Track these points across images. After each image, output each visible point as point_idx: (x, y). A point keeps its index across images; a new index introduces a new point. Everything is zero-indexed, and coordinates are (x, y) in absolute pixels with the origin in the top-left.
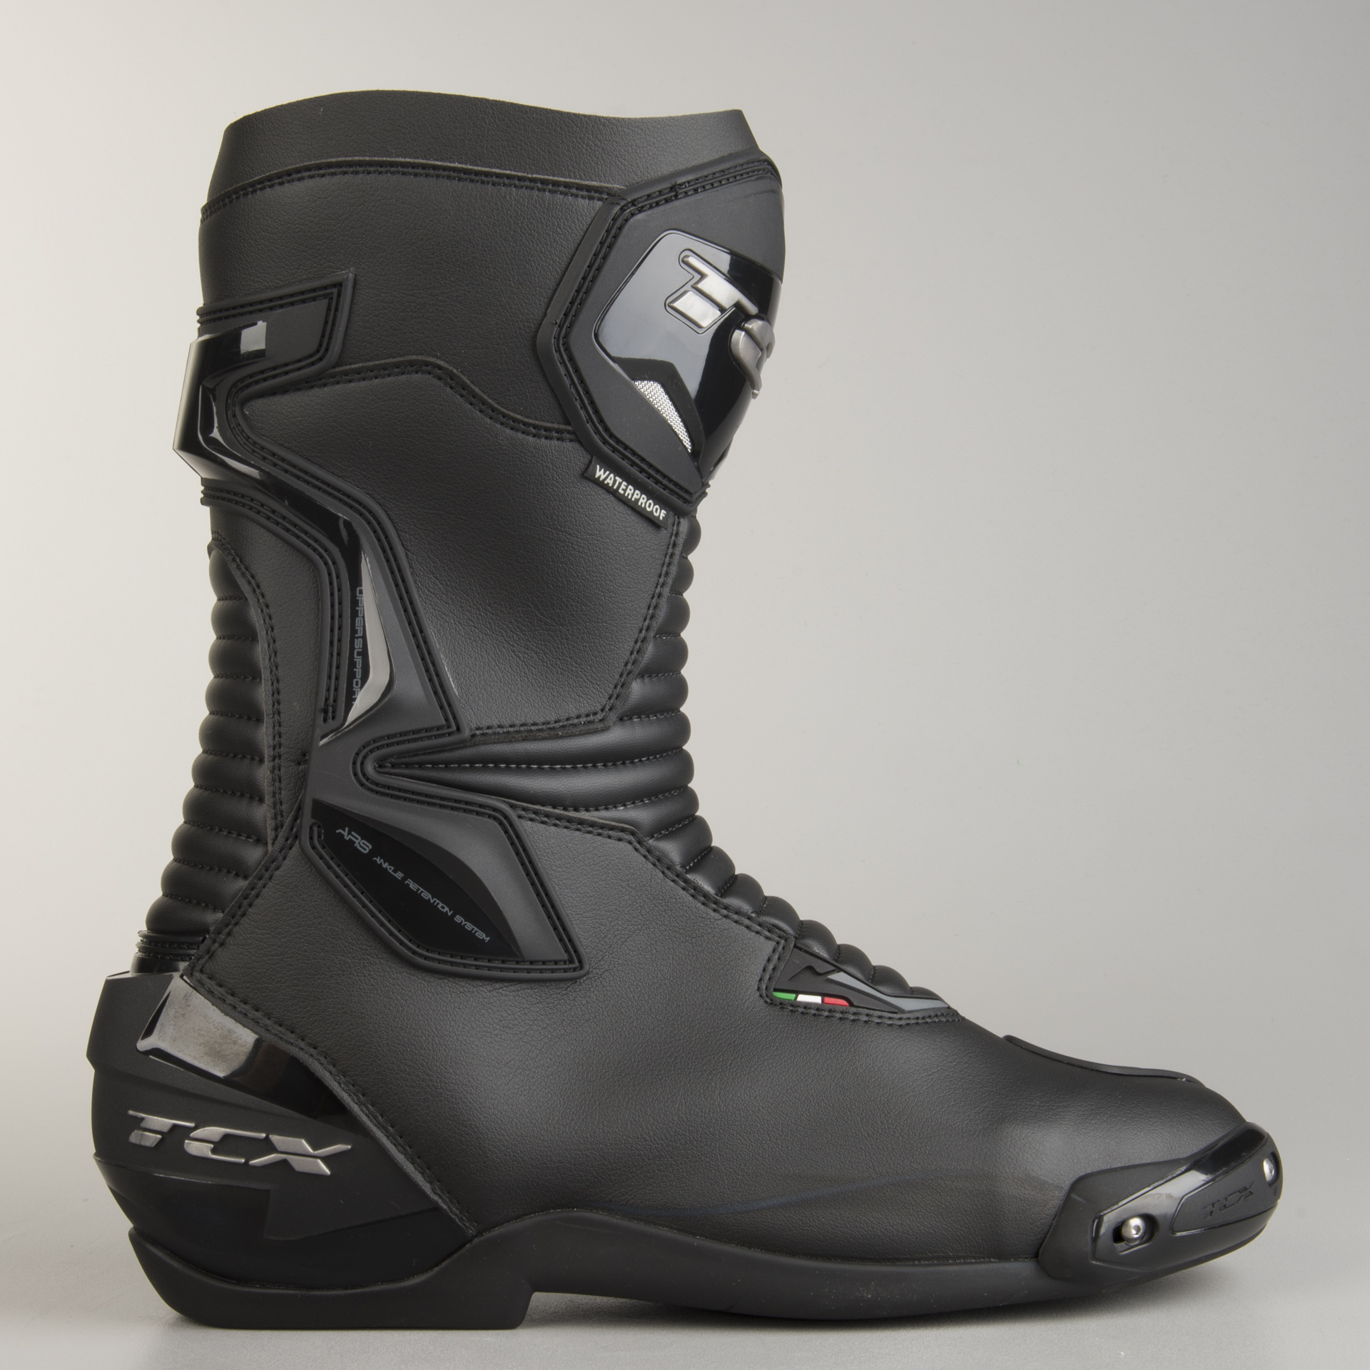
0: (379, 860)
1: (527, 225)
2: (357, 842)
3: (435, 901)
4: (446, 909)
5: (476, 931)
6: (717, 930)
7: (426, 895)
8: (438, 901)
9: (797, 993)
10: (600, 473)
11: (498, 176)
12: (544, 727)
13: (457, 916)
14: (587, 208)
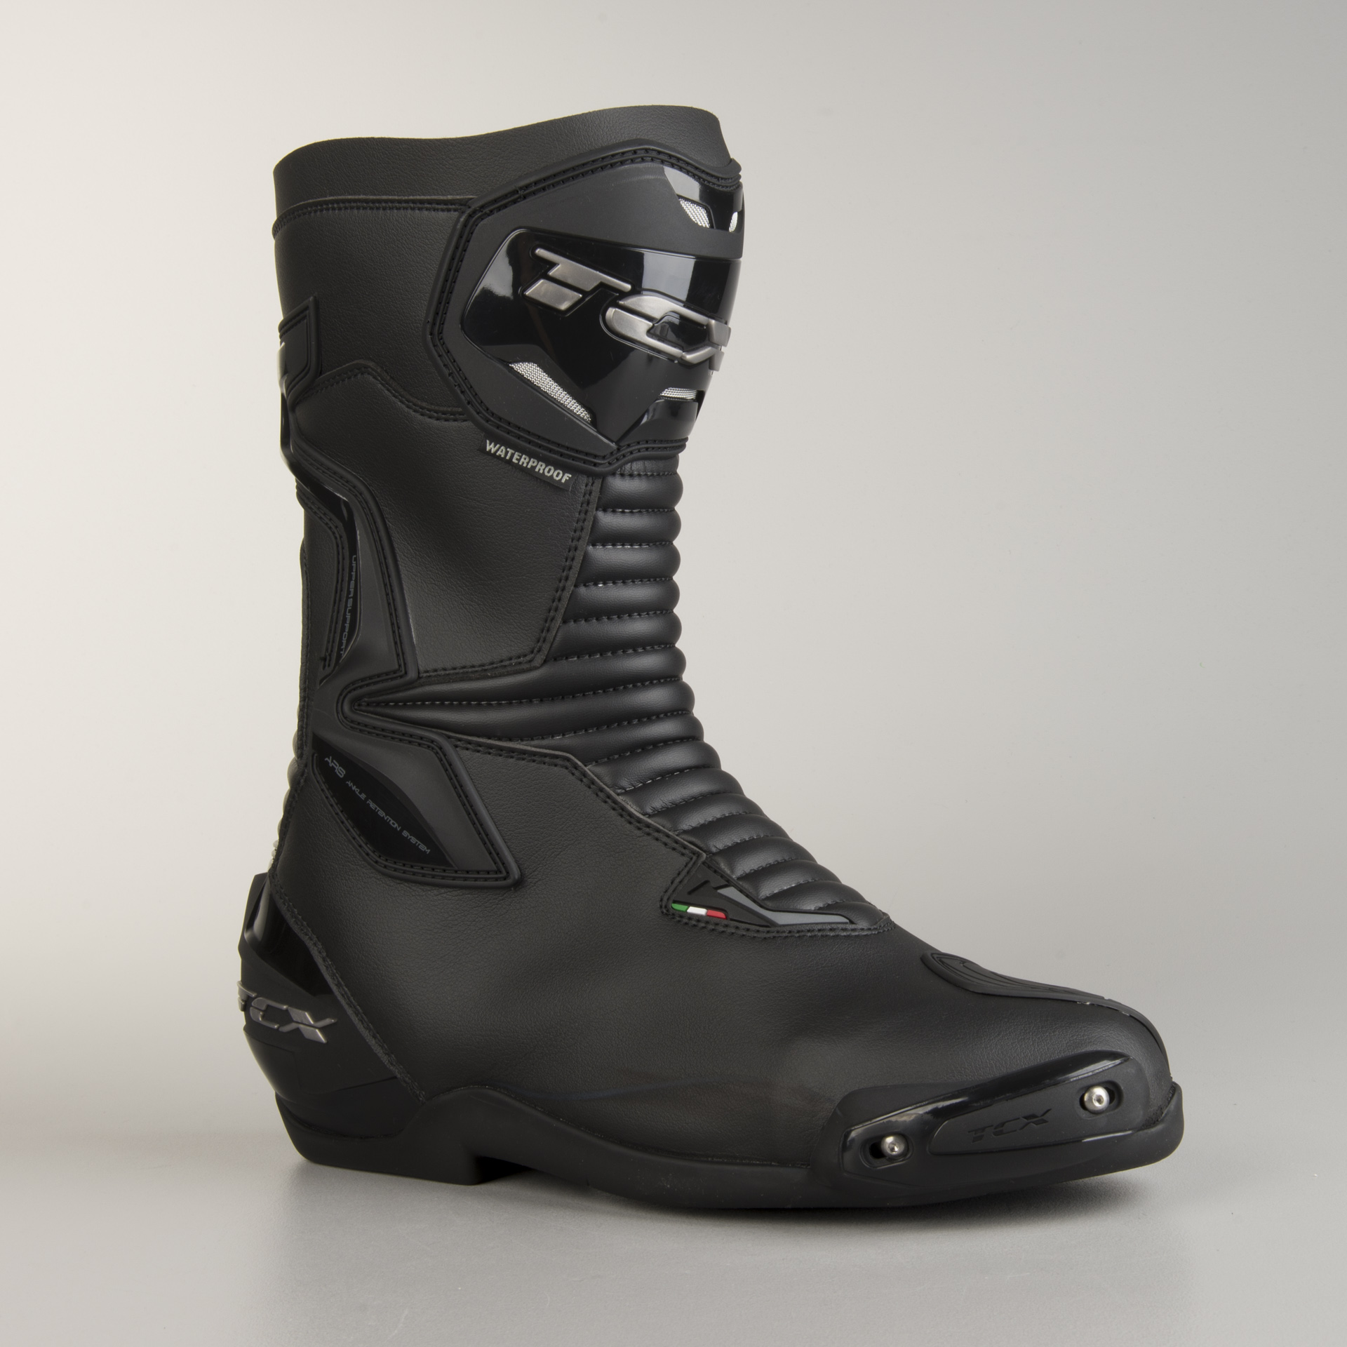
0: (350, 784)
1: (405, 240)
2: (336, 768)
3: (388, 819)
4: (396, 825)
5: (419, 844)
6: (638, 846)
7: (381, 813)
8: (390, 818)
9: (690, 904)
10: (491, 447)
11: (386, 201)
12: (480, 669)
13: (405, 831)
14: (446, 220)
